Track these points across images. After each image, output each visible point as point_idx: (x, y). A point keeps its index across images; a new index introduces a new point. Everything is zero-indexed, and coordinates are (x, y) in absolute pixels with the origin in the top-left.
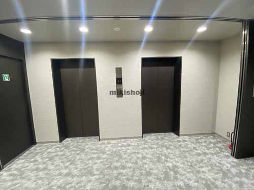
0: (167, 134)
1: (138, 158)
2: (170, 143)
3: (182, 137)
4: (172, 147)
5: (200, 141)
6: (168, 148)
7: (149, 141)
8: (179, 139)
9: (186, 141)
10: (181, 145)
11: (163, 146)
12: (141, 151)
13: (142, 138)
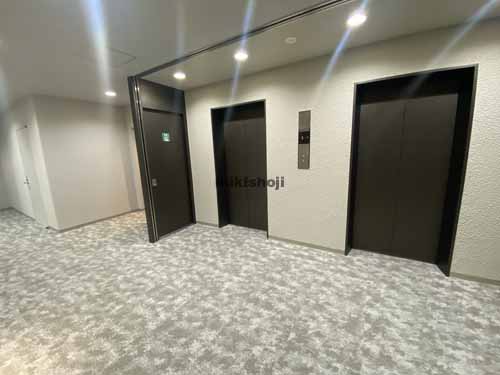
1: (315, 281)
3: (456, 280)
6: (393, 288)
7: (357, 263)
8: (441, 282)
9: (462, 290)
12: (328, 273)
13: (346, 254)
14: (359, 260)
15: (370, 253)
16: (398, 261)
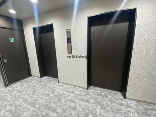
0: (114, 92)
1: (70, 107)
2: (109, 103)
3: (128, 101)
4: (108, 108)
5: (149, 112)
6: (103, 108)
7: (91, 94)
8: (123, 102)
9: (130, 107)
10: (120, 110)
11: (100, 104)
12: (77, 101)
13: (87, 89)
14: (91, 92)
15: (97, 88)
16: (107, 92)
